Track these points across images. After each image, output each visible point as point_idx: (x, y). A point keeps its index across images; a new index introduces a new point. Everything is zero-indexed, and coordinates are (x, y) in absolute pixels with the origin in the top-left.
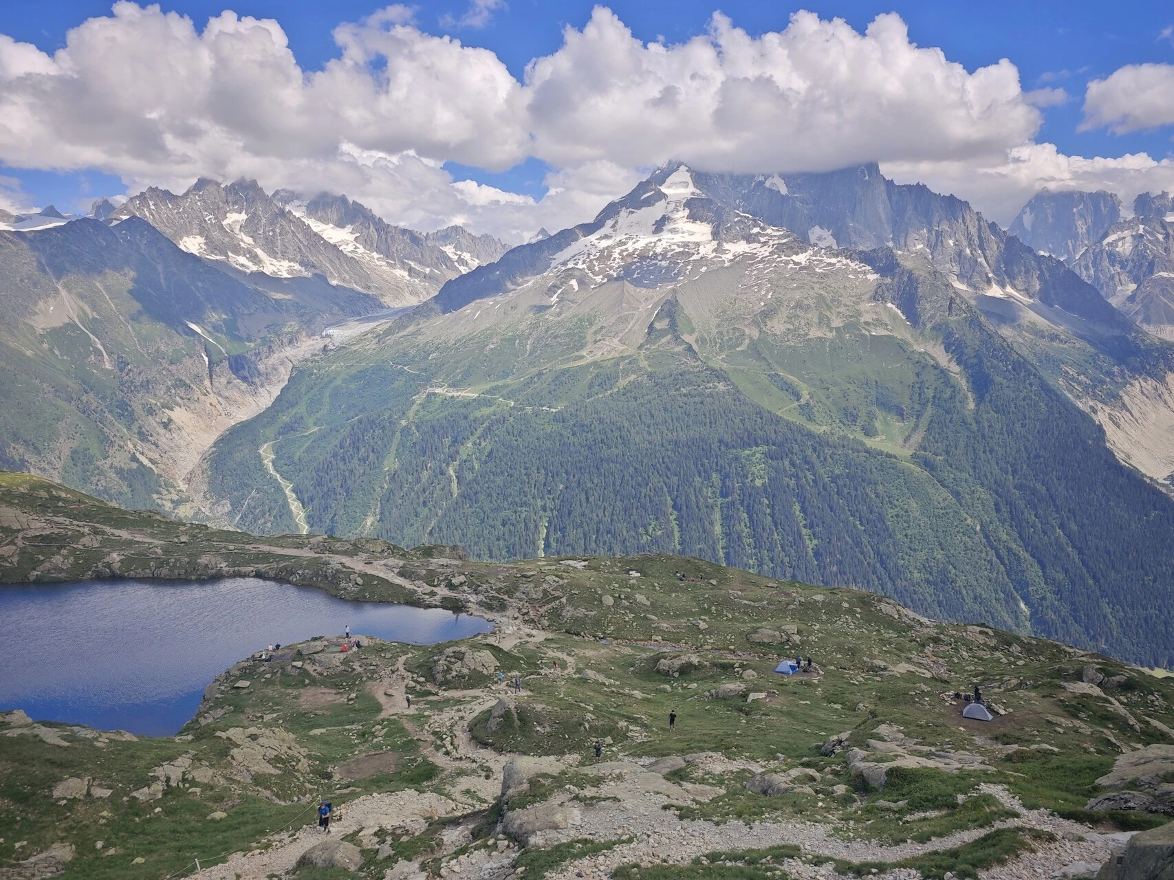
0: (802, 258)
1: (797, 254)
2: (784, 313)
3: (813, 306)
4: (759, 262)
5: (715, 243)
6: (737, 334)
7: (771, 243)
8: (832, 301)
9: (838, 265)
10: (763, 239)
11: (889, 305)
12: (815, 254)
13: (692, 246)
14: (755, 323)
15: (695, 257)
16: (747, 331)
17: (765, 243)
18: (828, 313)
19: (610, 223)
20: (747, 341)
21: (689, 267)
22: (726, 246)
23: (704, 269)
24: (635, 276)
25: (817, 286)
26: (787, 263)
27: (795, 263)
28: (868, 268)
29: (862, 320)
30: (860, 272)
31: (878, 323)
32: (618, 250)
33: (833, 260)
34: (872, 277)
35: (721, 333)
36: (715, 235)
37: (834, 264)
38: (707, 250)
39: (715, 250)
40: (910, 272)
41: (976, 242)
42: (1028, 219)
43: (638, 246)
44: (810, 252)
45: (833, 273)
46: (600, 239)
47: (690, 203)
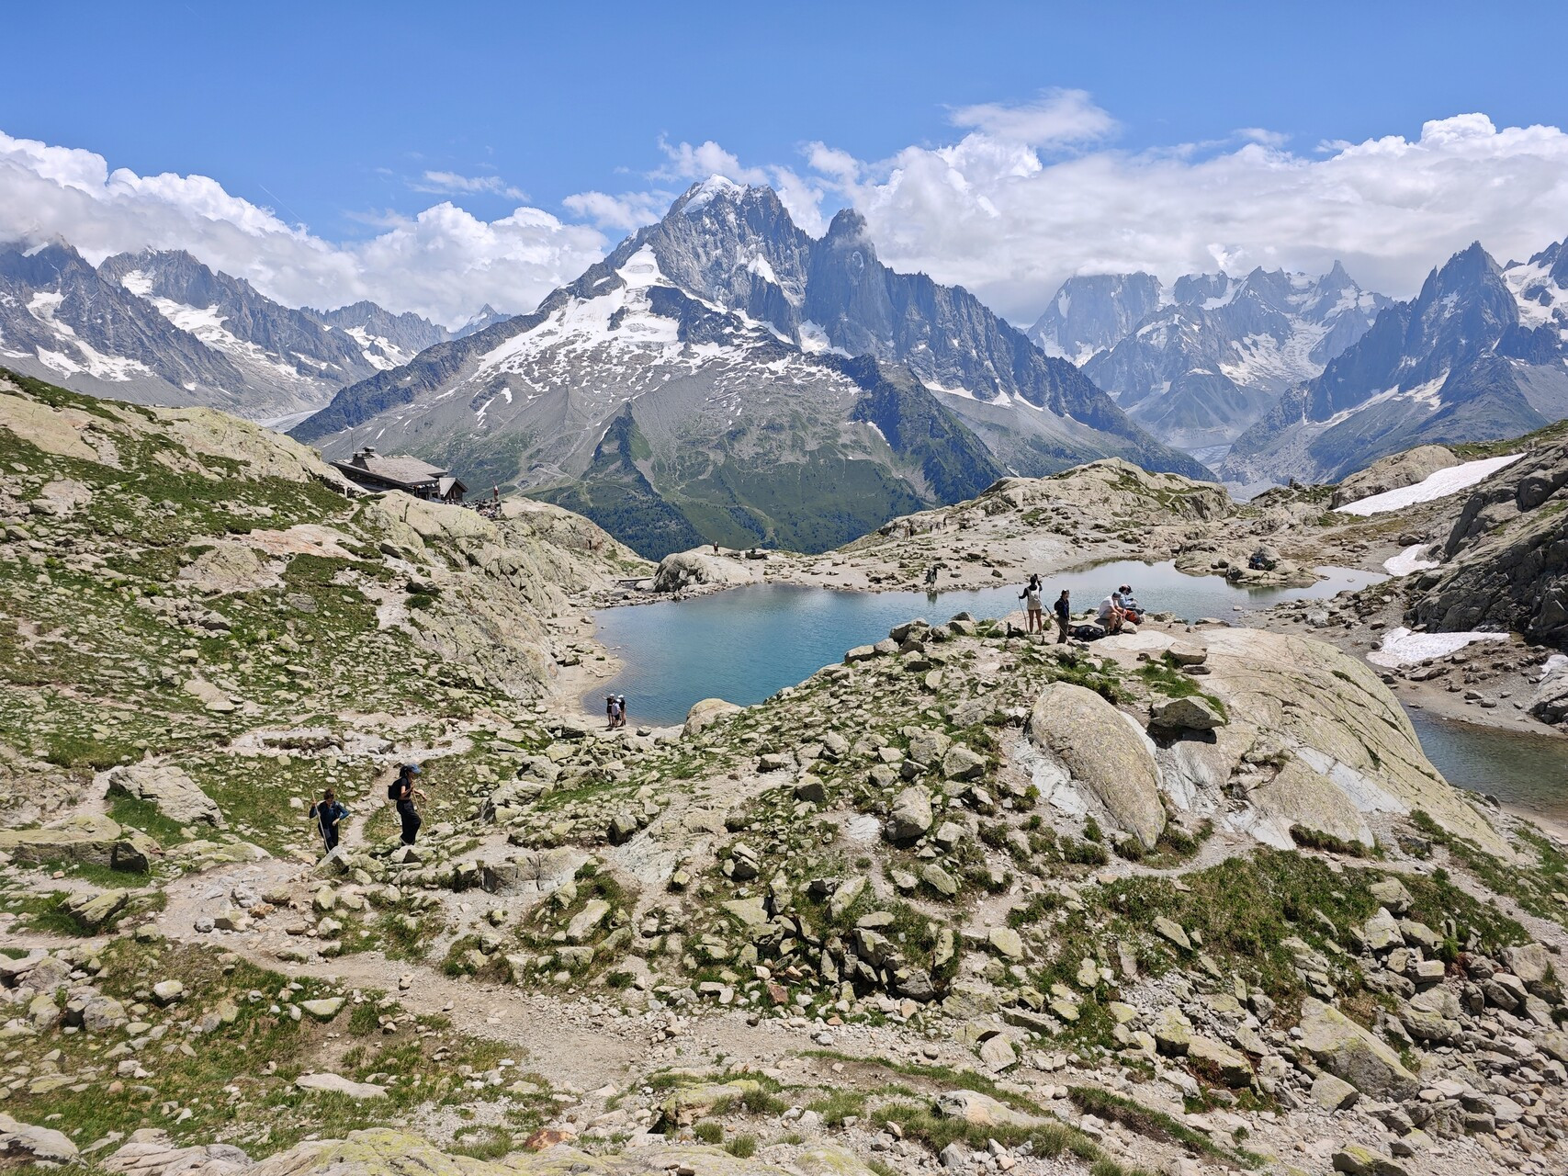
0: (779, 366)
1: (774, 360)
2: (754, 433)
3: (787, 425)
4: (730, 370)
5: (681, 346)
6: (700, 459)
7: (745, 346)
8: (809, 419)
9: (819, 375)
10: (736, 342)
11: (870, 424)
12: (794, 362)
13: (654, 347)
14: (720, 446)
15: (658, 362)
16: (712, 456)
17: (739, 346)
18: (802, 434)
19: (555, 314)
20: (711, 468)
21: (650, 375)
22: (695, 348)
23: (667, 377)
24: (584, 384)
25: (792, 401)
26: (762, 372)
27: (772, 372)
28: (849, 379)
29: (840, 441)
30: (842, 385)
31: (857, 445)
32: (563, 351)
33: (814, 369)
34: (854, 390)
35: (682, 458)
36: (682, 334)
37: (814, 374)
38: (672, 352)
39: (681, 354)
40: (890, 386)
41: (983, 342)
42: (1064, 304)
43: (590, 346)
44: (789, 359)
45: (812, 385)
46: (542, 335)
47: (653, 293)
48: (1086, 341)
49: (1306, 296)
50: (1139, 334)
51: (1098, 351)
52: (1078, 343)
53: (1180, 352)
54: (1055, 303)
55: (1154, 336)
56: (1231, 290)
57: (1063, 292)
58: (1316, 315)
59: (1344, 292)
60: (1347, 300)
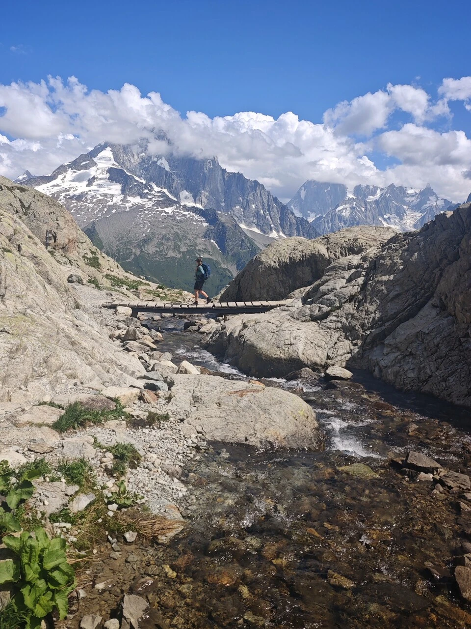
0: (169, 210)
1: (167, 207)
2: (156, 241)
3: (172, 238)
4: (145, 210)
5: (122, 196)
6: (128, 251)
7: (154, 199)
8: (183, 236)
9: (188, 216)
10: (149, 197)
11: (212, 241)
12: (177, 208)
13: (109, 196)
14: (139, 246)
15: (110, 203)
16: (134, 250)
17: (151, 199)
18: (179, 243)
19: (60, 177)
20: (133, 256)
21: (106, 209)
22: (129, 198)
23: (114, 211)
24: (72, 211)
25: (175, 227)
26: (161, 212)
27: (166, 213)
28: (203, 219)
29: (197, 248)
30: (199, 221)
31: (205, 250)
32: (63, 195)
33: (186, 213)
34: (205, 224)
35: (119, 251)
36: (123, 191)
37: (186, 215)
38: (118, 199)
39: (122, 200)
40: (223, 224)
41: (267, 207)
42: (303, 194)
43: (77, 193)
44: (174, 207)
45: (185, 220)
46: (53, 186)
47: (110, 170)
48: (313, 211)
49: (413, 199)
50: (337, 210)
51: (318, 216)
52: (309, 212)
53: (355, 219)
54: (299, 193)
55: (344, 211)
56: (379, 192)
57: (303, 188)
58: (416, 208)
59: (431, 198)
60: (432, 202)
